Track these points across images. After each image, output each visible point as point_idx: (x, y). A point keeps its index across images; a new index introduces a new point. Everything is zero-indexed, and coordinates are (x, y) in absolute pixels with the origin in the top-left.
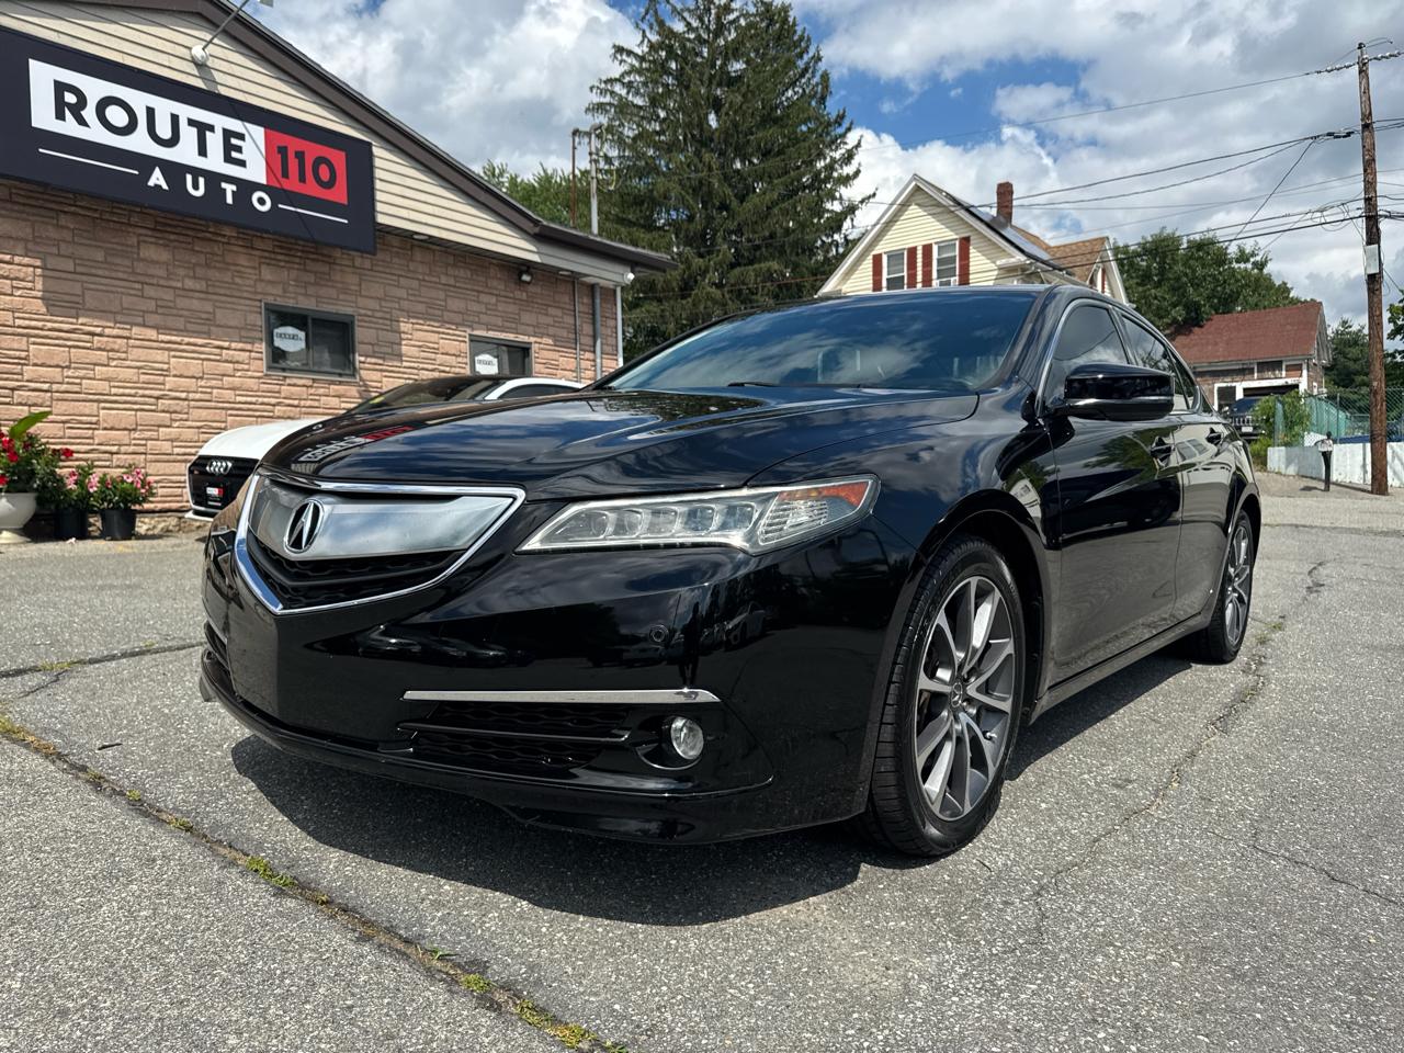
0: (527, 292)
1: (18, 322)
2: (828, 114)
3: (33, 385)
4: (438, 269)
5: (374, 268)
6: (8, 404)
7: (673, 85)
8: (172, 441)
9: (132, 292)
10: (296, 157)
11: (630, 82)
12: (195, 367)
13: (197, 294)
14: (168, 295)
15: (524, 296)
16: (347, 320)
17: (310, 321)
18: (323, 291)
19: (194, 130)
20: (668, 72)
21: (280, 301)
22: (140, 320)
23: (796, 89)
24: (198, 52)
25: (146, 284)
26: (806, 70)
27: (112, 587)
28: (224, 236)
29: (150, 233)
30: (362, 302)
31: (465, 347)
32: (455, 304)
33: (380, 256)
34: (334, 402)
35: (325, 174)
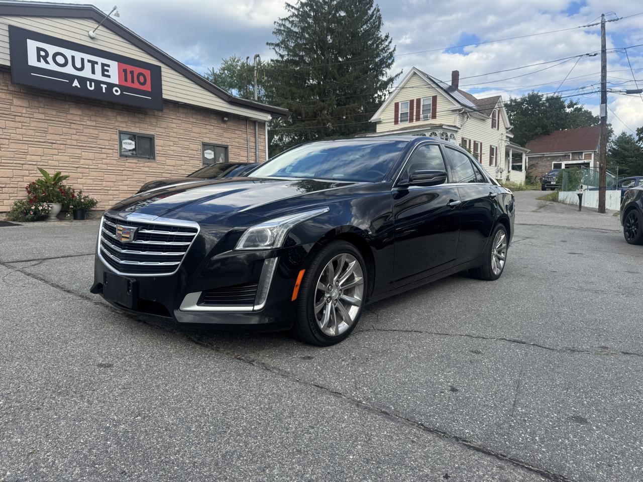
0: (226, 124)
1: (24, 139)
2: (381, 35)
3: (30, 163)
4: (189, 116)
5: (163, 116)
6: (21, 170)
7: (312, 23)
8: (83, 184)
9: (67, 126)
10: (130, 73)
11: (293, 21)
12: (91, 156)
13: (92, 127)
14: (81, 127)
15: (225, 126)
16: (151, 137)
17: (137, 138)
18: (143, 126)
19: (90, 64)
20: (309, 16)
21: (124, 130)
22: (70, 137)
23: (368, 24)
24: (91, 33)
25: (72, 123)
26: (372, 16)
27: (59, 237)
28: (102, 104)
29: (73, 103)
30: (157, 129)
31: (200, 147)
32: (197, 130)
33: (164, 111)
34: (146, 169)
35: (142, 79)
